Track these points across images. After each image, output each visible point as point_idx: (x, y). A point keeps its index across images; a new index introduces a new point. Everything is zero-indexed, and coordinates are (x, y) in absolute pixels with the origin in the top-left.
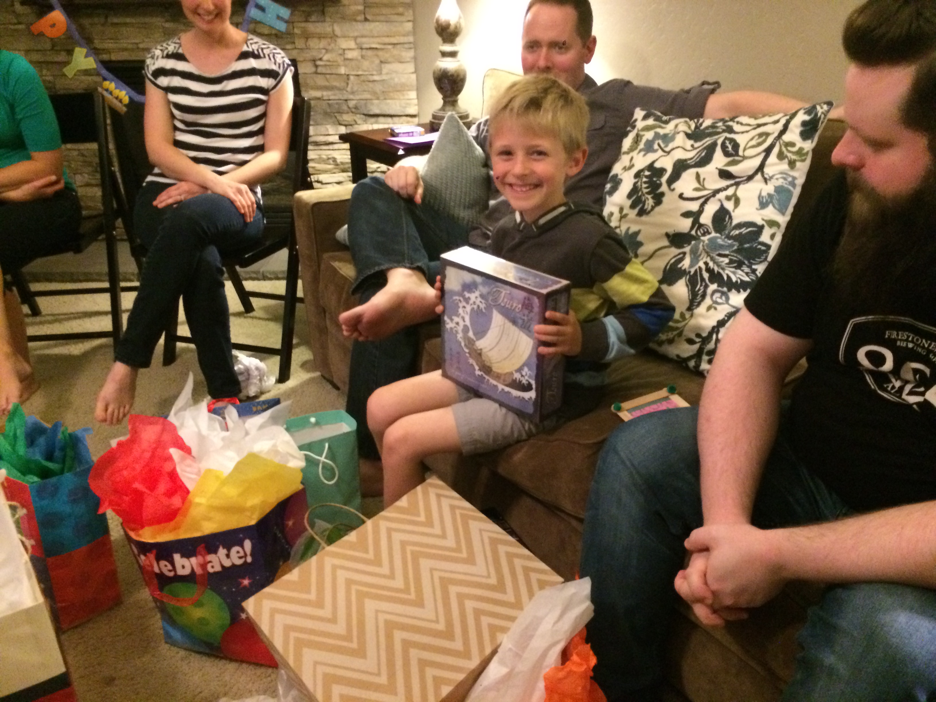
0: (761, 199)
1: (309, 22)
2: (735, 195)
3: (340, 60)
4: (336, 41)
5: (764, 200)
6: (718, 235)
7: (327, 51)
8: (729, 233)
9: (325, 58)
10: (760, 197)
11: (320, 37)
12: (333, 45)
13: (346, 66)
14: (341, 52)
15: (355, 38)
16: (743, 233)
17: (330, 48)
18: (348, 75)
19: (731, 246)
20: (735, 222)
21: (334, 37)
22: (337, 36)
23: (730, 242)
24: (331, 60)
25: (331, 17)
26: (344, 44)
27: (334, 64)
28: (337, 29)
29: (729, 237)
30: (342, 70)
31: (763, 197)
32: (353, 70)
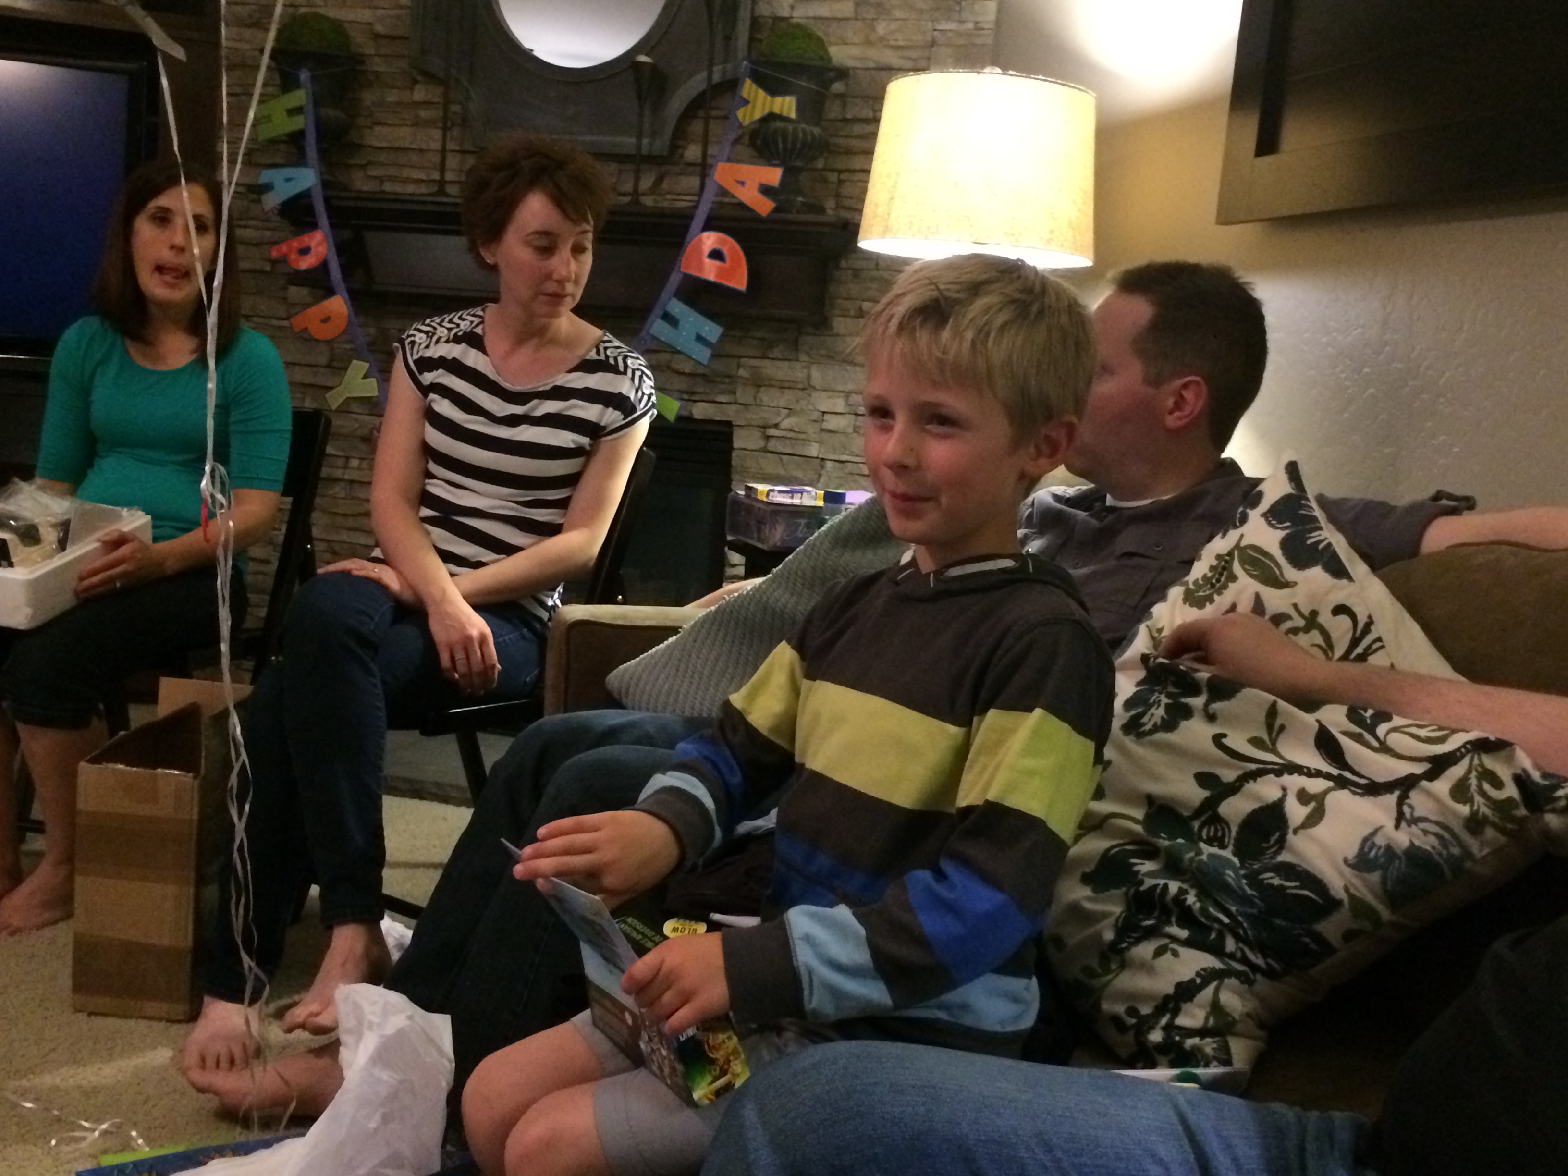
1: (768, 358)
3: (812, 430)
4: (810, 395)
7: (791, 412)
9: (785, 424)
11: (783, 386)
12: (803, 403)
13: (821, 443)
14: (815, 415)
15: (847, 394)
17: (798, 407)
18: (823, 459)
21: (808, 388)
22: (814, 388)
24: (796, 429)
25: (808, 355)
26: (824, 403)
27: (802, 436)
28: (816, 374)
30: (814, 450)
32: (834, 453)
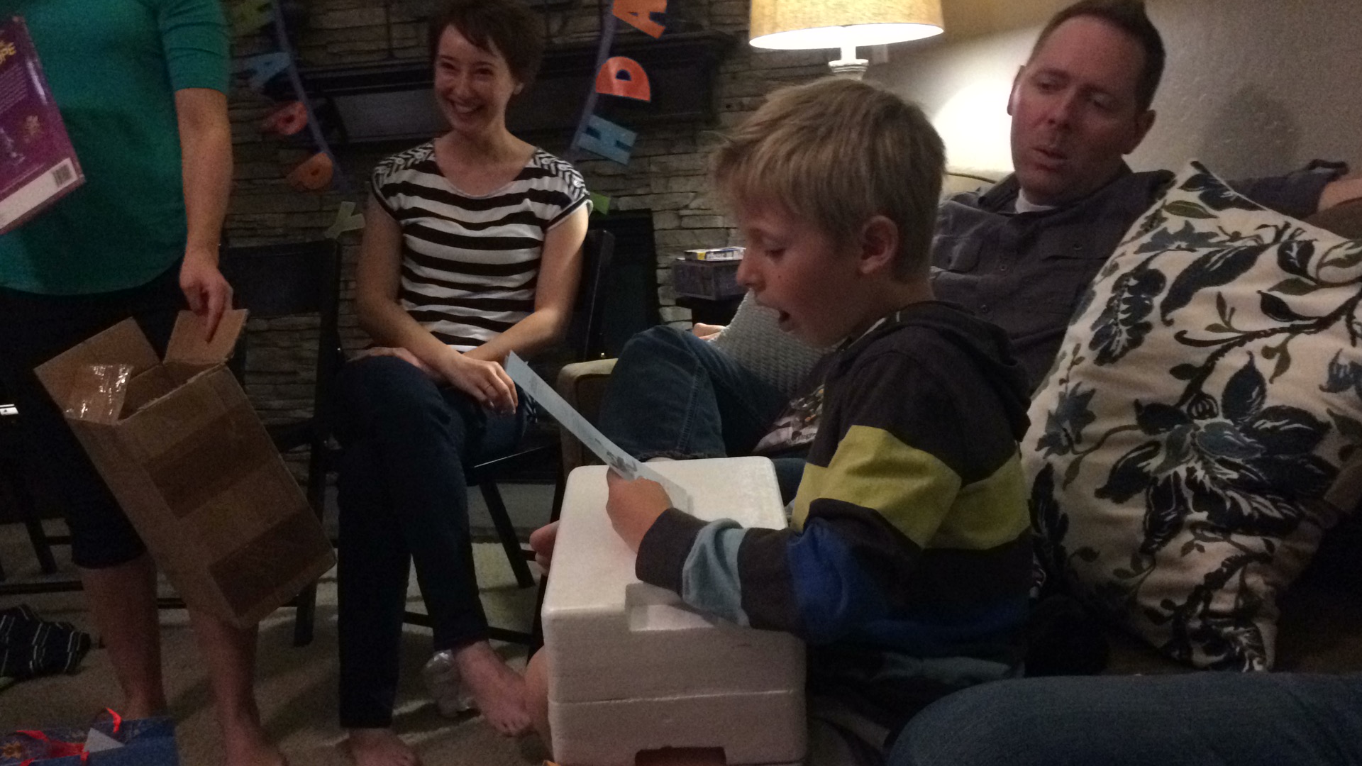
0: (1335, 369)
2: (1282, 349)
5: (1341, 375)
6: (1229, 422)
8: (1252, 423)
10: (1334, 364)
16: (1282, 429)
19: (1249, 449)
20: (1269, 403)
23: (1248, 440)
29: (1249, 431)
31: (1340, 367)
